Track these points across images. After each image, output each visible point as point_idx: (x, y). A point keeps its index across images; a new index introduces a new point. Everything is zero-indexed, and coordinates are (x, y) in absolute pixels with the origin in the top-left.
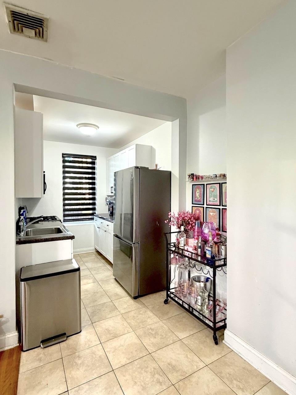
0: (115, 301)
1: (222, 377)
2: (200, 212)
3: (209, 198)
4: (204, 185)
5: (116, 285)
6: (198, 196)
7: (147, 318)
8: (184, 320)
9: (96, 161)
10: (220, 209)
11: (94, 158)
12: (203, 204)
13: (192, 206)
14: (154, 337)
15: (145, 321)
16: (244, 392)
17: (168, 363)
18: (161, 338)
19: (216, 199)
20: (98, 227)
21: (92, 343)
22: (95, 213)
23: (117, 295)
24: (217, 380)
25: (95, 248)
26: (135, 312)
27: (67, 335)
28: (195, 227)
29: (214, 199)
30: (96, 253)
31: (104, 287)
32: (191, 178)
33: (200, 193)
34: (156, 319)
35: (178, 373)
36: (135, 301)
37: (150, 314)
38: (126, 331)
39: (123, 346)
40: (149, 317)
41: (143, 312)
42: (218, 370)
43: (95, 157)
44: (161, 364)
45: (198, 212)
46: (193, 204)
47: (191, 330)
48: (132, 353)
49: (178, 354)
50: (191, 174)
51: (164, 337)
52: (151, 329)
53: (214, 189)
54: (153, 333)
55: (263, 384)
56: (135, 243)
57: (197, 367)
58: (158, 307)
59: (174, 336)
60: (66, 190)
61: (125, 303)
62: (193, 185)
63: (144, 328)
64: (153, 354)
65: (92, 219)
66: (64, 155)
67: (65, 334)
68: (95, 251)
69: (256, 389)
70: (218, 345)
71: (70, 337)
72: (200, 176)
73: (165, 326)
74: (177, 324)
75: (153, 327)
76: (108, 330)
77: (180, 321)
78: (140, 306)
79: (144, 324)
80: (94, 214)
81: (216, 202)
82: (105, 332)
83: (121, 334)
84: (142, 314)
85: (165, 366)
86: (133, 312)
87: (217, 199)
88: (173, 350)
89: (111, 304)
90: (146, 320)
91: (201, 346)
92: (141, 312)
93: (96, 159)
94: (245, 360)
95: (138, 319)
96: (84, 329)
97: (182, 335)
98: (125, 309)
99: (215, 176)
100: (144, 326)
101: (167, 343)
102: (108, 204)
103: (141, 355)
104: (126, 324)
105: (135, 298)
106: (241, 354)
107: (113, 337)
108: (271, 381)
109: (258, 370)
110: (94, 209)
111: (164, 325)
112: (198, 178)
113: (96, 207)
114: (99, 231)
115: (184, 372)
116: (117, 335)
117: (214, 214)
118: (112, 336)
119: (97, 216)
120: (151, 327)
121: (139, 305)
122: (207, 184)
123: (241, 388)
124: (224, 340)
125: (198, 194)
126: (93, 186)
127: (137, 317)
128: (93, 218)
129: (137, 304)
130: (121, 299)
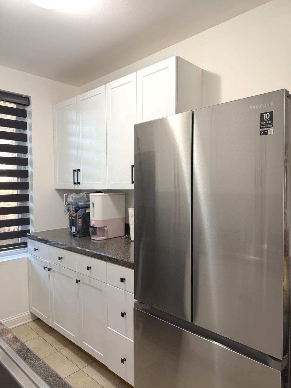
9: (28, 109)
11: (25, 101)
20: (45, 268)
22: (28, 231)
25: (32, 314)
30: (34, 325)
43: (27, 99)
65: (24, 245)
68: (31, 320)
80: (27, 234)
93: (28, 104)
102: (72, 209)
110: (26, 221)
113: (31, 216)
114: (49, 276)
119: (34, 238)
128: (26, 243)
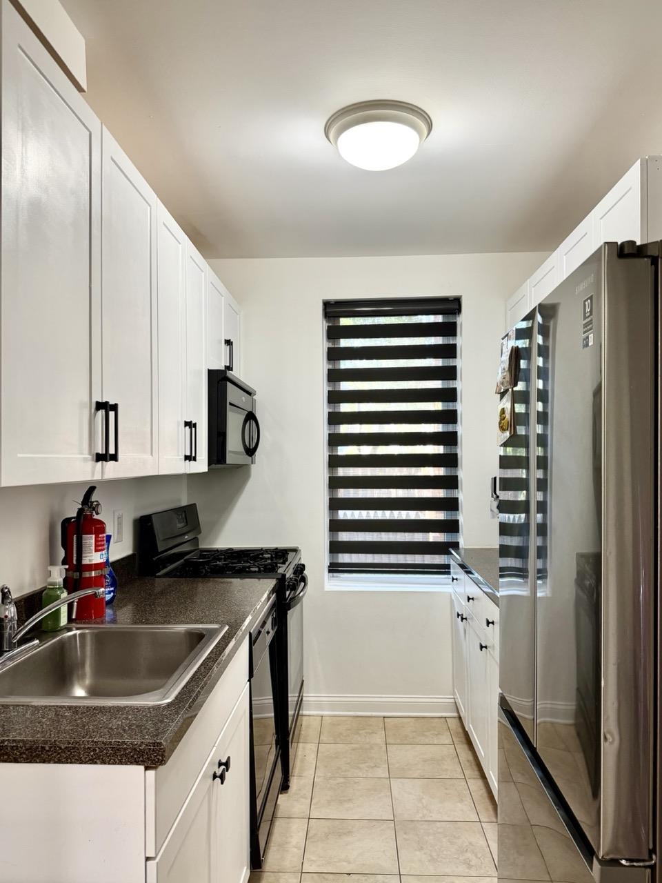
11: (451, 306)
20: (458, 615)
22: (456, 544)
25: (456, 704)
43: (457, 301)
60: (340, 448)
65: (444, 569)
66: (333, 310)
68: (456, 714)
93: (459, 312)
110: (452, 526)
113: (461, 517)
114: (465, 631)
126: (450, 428)
128: (448, 565)
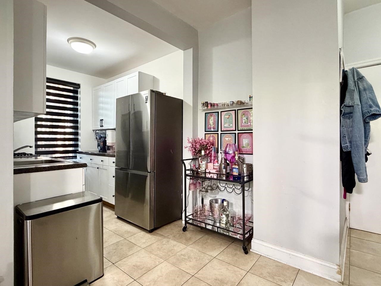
0: (129, 238)
1: (265, 277)
2: (214, 138)
3: (224, 125)
4: (218, 112)
5: (122, 223)
6: (212, 124)
7: (173, 247)
8: (209, 241)
9: (79, 90)
10: (235, 133)
12: (217, 130)
13: (205, 134)
14: (189, 261)
15: (172, 250)
16: (287, 283)
17: (215, 279)
18: (196, 260)
19: (231, 125)
21: (124, 283)
23: (128, 232)
24: (262, 280)
26: (157, 244)
27: (89, 282)
28: (212, 152)
29: (229, 125)
31: (109, 227)
32: (205, 106)
33: (214, 120)
34: (182, 246)
35: (228, 284)
36: (152, 235)
37: (173, 242)
38: (158, 262)
39: (162, 276)
40: (174, 246)
41: (166, 242)
42: (259, 273)
43: (79, 85)
44: (209, 282)
45: (211, 138)
46: (205, 131)
47: (219, 248)
48: (174, 280)
49: (219, 269)
50: (205, 102)
51: (198, 259)
52: (183, 255)
53: (229, 116)
54: (186, 257)
55: (296, 273)
56: (150, 172)
57: (241, 276)
58: (179, 235)
59: (207, 256)
61: (141, 238)
62: (206, 113)
63: (174, 255)
64: (196, 275)
67: (86, 281)
69: (293, 278)
70: (248, 254)
71: (93, 283)
72: (215, 104)
73: (194, 250)
74: (204, 246)
75: (183, 253)
76: (136, 266)
77: (206, 243)
78: (160, 238)
79: (173, 252)
80: (77, 151)
81: (231, 128)
82: (134, 268)
83: (154, 266)
84: (165, 244)
85: (213, 282)
86: (154, 244)
87: (233, 125)
88: (212, 267)
89: (126, 241)
90: (172, 248)
91: (235, 258)
92: (164, 243)
93: (79, 88)
94: (274, 260)
95: (164, 249)
96: (106, 271)
97: (215, 253)
98: (144, 243)
99: (232, 103)
100: (173, 254)
101: (204, 263)
102: (98, 138)
103: (185, 279)
104: (153, 256)
105: (151, 231)
106: (269, 256)
107: (146, 272)
108: (299, 270)
109: (288, 264)
111: (192, 249)
112: (212, 105)
113: (79, 143)
115: (232, 282)
116: (150, 268)
117: (230, 139)
118: (144, 271)
119: (80, 153)
120: (181, 253)
121: (157, 237)
122: (221, 112)
123: (283, 281)
124: (251, 249)
125: (212, 122)
126: (75, 118)
127: (162, 247)
128: (76, 156)
129: (155, 236)
130: (135, 236)
